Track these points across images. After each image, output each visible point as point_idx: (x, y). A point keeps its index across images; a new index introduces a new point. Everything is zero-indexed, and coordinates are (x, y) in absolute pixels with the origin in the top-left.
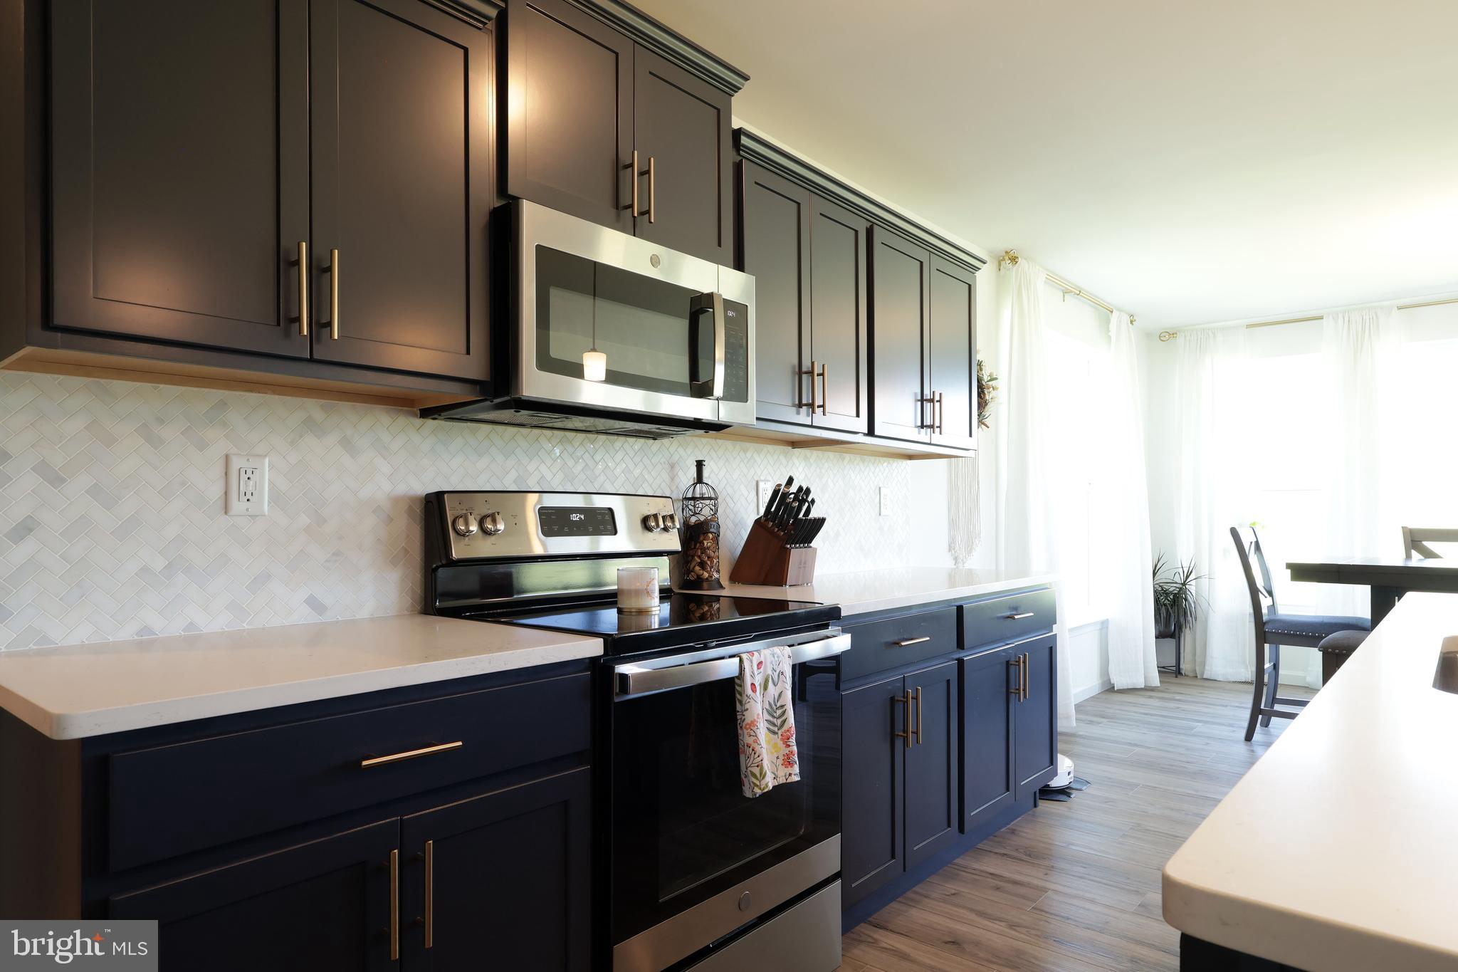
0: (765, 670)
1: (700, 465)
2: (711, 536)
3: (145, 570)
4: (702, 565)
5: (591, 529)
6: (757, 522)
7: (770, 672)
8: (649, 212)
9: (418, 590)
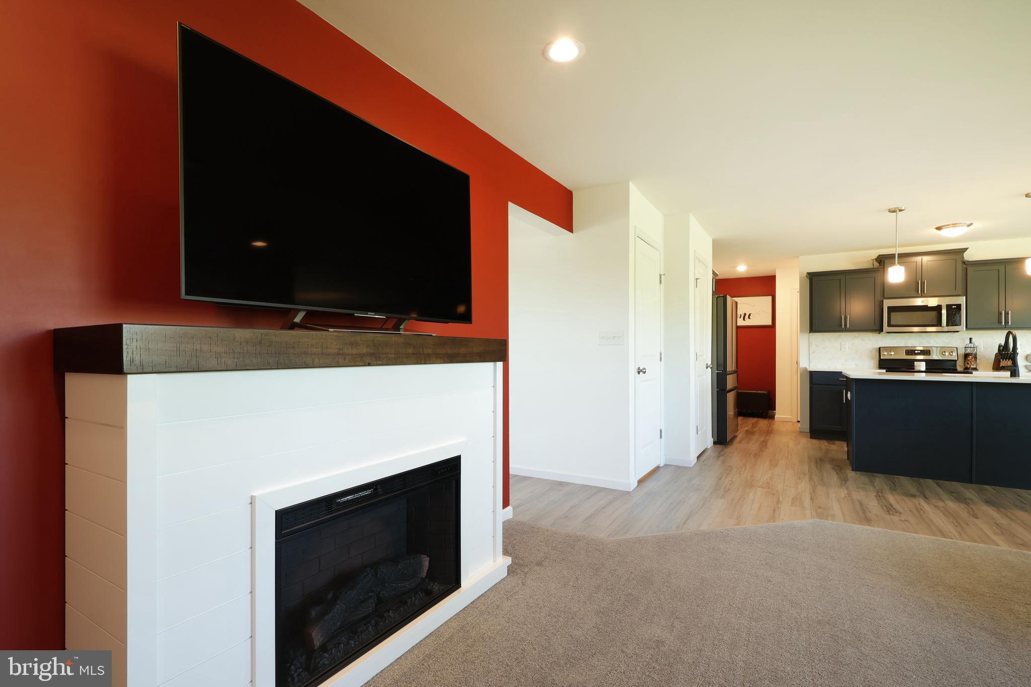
1: (971, 339)
3: (829, 358)
5: (919, 354)
6: (997, 353)
8: (924, 291)
9: (878, 364)
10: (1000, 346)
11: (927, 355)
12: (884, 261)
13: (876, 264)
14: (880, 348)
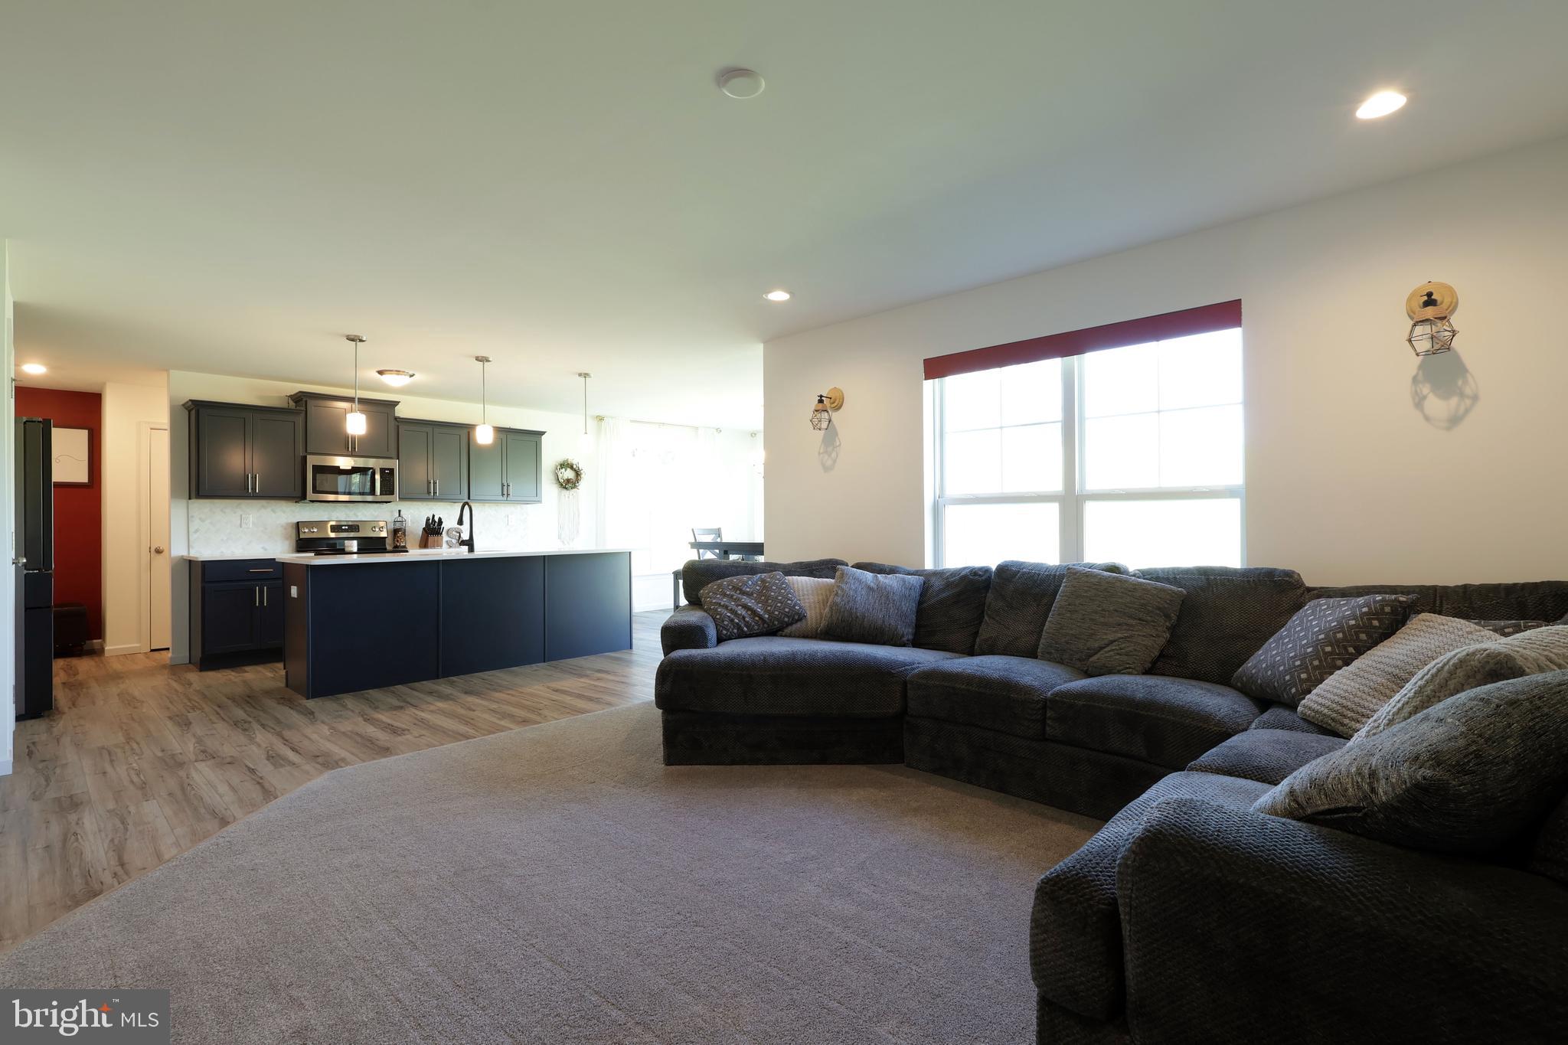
1: (400, 511)
2: (402, 532)
3: (222, 540)
4: (398, 541)
5: (347, 530)
6: (424, 529)
8: (355, 448)
9: (295, 546)
10: (428, 520)
11: (356, 531)
12: (306, 401)
13: (292, 404)
14: (298, 522)
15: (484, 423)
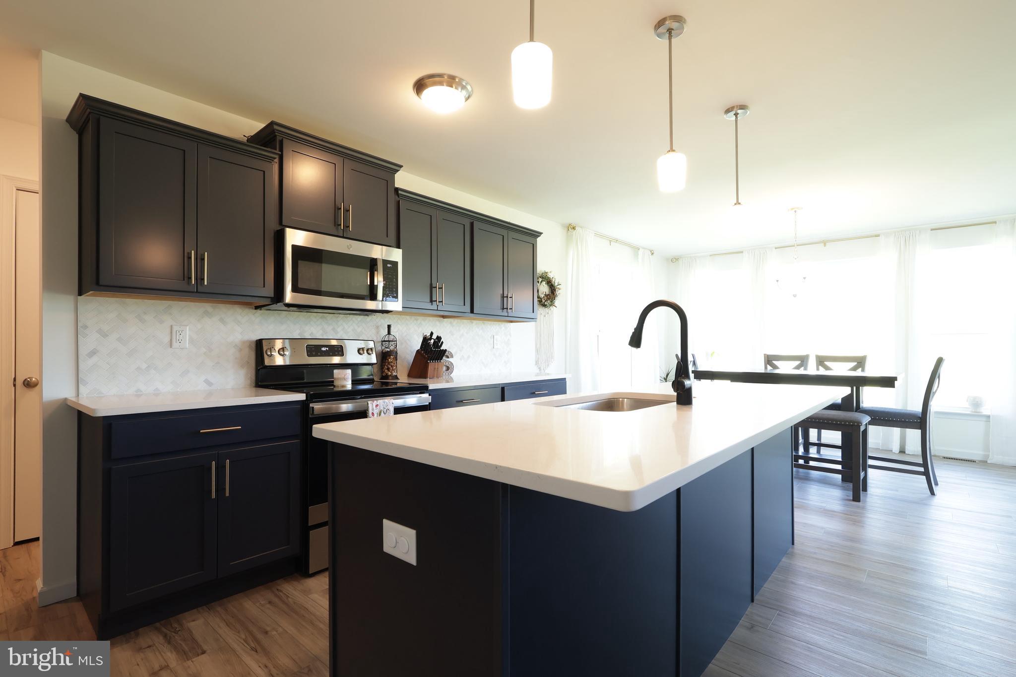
0: (380, 408)
1: (389, 327)
2: (392, 357)
3: (139, 369)
4: (388, 369)
5: (331, 354)
6: (418, 351)
7: (382, 409)
8: (349, 227)
9: (254, 378)
10: (425, 340)
11: (339, 355)
12: (281, 139)
14: (259, 341)
15: (672, 150)
